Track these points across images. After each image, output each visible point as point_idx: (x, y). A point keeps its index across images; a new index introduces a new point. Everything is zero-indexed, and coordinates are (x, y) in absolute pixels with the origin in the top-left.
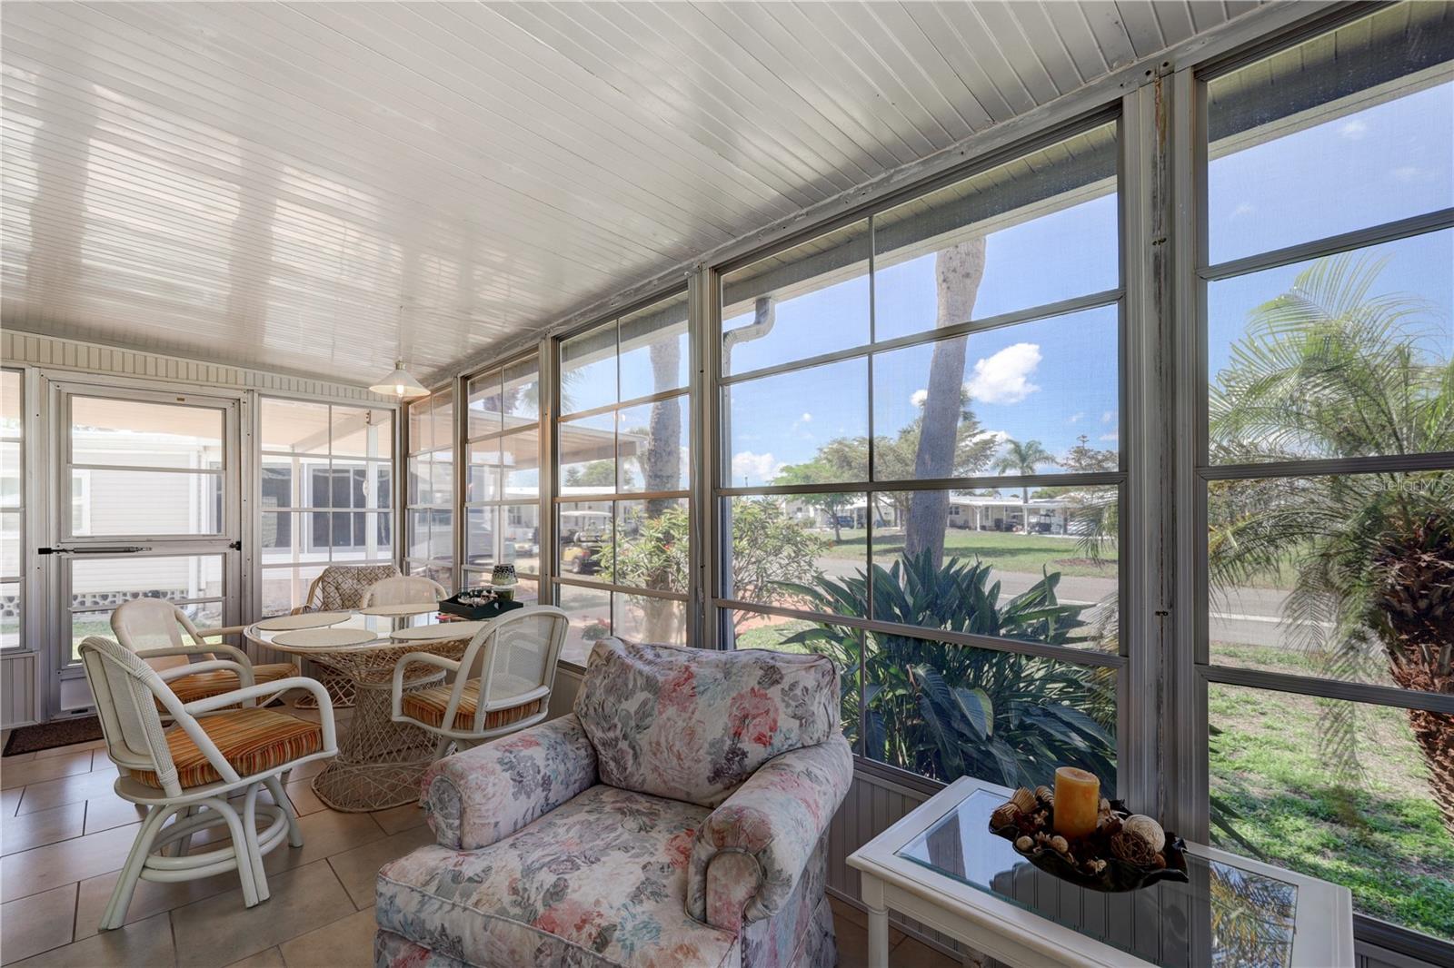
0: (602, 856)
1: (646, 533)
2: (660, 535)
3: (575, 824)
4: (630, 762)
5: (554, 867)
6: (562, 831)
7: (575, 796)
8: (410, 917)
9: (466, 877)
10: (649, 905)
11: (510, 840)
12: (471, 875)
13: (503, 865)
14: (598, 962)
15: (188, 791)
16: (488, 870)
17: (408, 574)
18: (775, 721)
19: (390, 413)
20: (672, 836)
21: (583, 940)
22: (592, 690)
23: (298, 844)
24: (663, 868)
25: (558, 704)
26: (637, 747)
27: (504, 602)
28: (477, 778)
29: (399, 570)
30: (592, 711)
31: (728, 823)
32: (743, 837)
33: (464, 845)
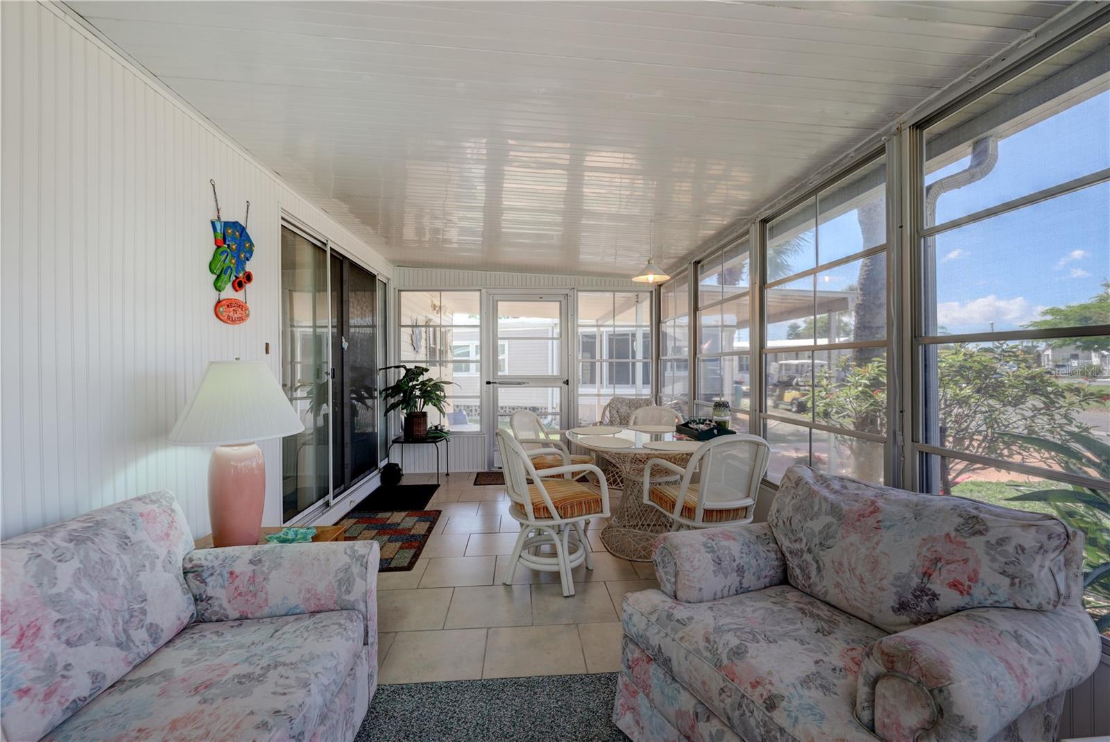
0: (780, 640)
1: (852, 380)
2: (867, 382)
3: (760, 609)
4: (814, 573)
5: (739, 633)
6: (749, 610)
7: (765, 588)
8: (641, 633)
9: (676, 619)
10: (814, 694)
11: (710, 604)
12: (679, 618)
13: (703, 619)
14: (767, 719)
15: (537, 520)
16: (690, 619)
17: (660, 405)
18: (976, 572)
19: (649, 294)
20: (850, 647)
21: (756, 695)
22: (782, 505)
23: (590, 568)
24: (834, 669)
25: (760, 514)
26: (820, 562)
27: (722, 429)
28: (687, 552)
29: (654, 402)
30: (781, 523)
31: (899, 650)
32: (915, 668)
33: (678, 597)
